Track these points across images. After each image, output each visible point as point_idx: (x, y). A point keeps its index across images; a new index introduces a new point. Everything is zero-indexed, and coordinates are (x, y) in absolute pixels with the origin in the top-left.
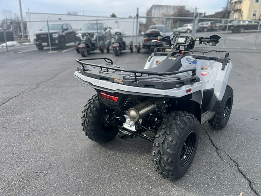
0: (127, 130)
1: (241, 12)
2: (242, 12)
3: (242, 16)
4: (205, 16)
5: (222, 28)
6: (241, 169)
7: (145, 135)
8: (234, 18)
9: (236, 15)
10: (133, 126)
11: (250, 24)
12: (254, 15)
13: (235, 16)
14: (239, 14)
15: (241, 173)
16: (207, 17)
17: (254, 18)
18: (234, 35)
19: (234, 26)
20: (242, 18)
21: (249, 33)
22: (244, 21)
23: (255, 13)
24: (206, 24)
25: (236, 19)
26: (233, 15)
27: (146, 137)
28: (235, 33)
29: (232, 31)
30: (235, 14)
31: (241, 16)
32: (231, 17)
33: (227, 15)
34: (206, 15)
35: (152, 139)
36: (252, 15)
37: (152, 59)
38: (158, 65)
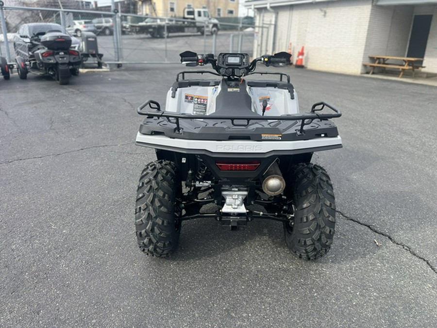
0: (234, 214)
1: (153, 4)
2: (155, 3)
3: (155, 10)
4: (97, 8)
5: (136, 29)
6: (348, 215)
7: (261, 213)
8: (144, 13)
9: (146, 9)
10: (242, 205)
11: (170, 23)
12: (172, 10)
13: (146, 11)
14: (150, 6)
15: (352, 220)
16: (101, 9)
17: (173, 14)
18: (156, 40)
19: (153, 26)
20: (156, 14)
21: (174, 39)
22: (161, 20)
23: (172, 7)
24: (106, 22)
25: (147, 15)
26: (141, 9)
27: (263, 215)
28: (157, 38)
29: (151, 35)
30: (144, 7)
31: (153, 11)
32: (140, 12)
33: (132, 7)
34: (99, 5)
35: (274, 214)
36: (169, 10)
37: (177, 93)
38: (189, 102)
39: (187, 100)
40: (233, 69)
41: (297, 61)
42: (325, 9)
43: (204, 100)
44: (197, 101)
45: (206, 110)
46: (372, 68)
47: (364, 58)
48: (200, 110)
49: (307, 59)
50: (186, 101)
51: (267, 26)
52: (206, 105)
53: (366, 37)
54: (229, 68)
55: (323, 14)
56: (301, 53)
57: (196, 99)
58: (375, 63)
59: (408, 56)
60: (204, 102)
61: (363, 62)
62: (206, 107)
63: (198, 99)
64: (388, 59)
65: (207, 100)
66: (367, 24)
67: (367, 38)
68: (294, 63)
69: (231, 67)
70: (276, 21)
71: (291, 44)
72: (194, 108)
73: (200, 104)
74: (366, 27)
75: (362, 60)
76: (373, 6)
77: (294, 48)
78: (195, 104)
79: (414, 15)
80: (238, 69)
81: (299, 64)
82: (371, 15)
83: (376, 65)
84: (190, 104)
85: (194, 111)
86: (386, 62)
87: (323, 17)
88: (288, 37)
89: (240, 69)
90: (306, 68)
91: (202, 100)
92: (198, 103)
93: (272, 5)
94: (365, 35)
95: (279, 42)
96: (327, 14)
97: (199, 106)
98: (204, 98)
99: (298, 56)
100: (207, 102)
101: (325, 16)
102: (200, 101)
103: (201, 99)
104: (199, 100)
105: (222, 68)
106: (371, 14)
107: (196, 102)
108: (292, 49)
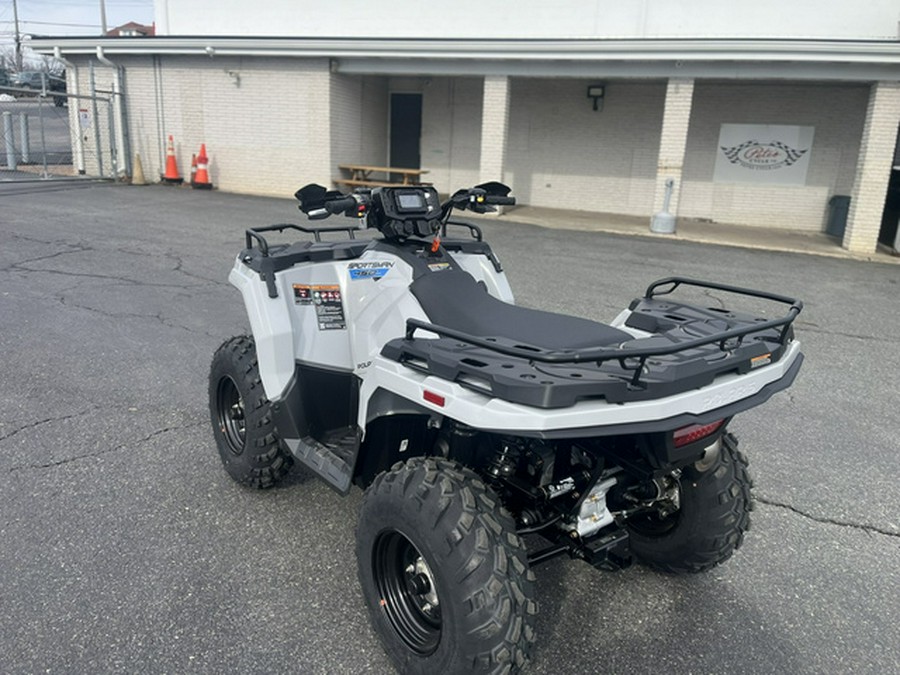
37: (278, 282)
38: (306, 302)
39: (300, 299)
40: (414, 221)
41: (194, 175)
42: (236, 71)
43: (333, 293)
44: (320, 297)
45: (342, 315)
46: (349, 187)
47: (332, 169)
48: (333, 318)
49: (215, 170)
50: (298, 302)
51: (105, 96)
52: (340, 305)
53: (328, 130)
54: (407, 219)
55: (235, 80)
56: (203, 159)
57: (317, 295)
58: (351, 178)
59: (392, 166)
60: (334, 297)
61: (332, 176)
62: (342, 310)
63: (320, 292)
64: (371, 171)
65: (339, 292)
66: (327, 106)
67: (331, 132)
68: (188, 179)
69: (412, 216)
70: (123, 86)
71: (171, 138)
72: (319, 316)
73: (328, 304)
74: (327, 112)
75: (329, 174)
76: (332, 73)
77: (179, 146)
78: (317, 305)
79: (390, 92)
80: (423, 222)
81: (200, 179)
82: (331, 91)
83: (354, 182)
84: (308, 307)
85: (320, 322)
86: (369, 177)
87: (235, 86)
88: (161, 122)
89: (427, 221)
90: (217, 188)
91: (330, 295)
92: (323, 303)
93: (107, 51)
94: (327, 125)
95: (139, 134)
96: (242, 82)
97: (329, 308)
98: (333, 288)
99: (195, 165)
100: (340, 298)
101: (238, 84)
102: (327, 297)
103: (327, 292)
104: (323, 295)
105: (394, 221)
106: (332, 89)
107: (319, 301)
108: (176, 150)
